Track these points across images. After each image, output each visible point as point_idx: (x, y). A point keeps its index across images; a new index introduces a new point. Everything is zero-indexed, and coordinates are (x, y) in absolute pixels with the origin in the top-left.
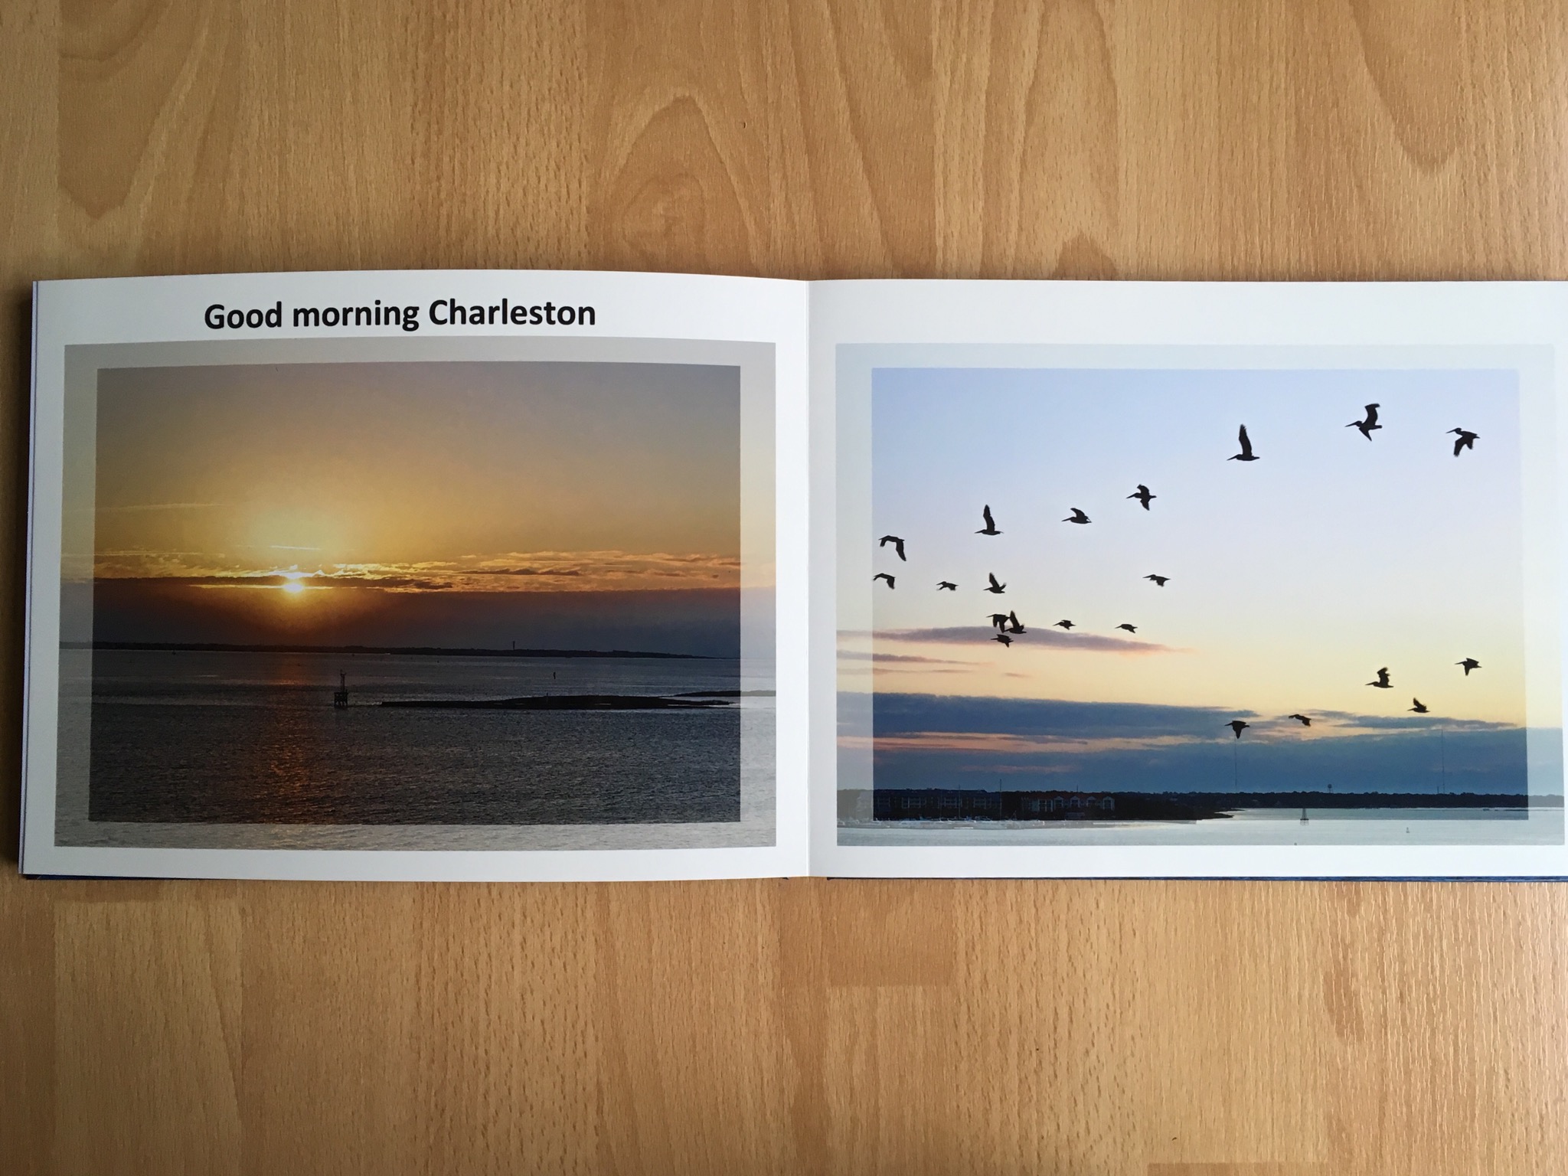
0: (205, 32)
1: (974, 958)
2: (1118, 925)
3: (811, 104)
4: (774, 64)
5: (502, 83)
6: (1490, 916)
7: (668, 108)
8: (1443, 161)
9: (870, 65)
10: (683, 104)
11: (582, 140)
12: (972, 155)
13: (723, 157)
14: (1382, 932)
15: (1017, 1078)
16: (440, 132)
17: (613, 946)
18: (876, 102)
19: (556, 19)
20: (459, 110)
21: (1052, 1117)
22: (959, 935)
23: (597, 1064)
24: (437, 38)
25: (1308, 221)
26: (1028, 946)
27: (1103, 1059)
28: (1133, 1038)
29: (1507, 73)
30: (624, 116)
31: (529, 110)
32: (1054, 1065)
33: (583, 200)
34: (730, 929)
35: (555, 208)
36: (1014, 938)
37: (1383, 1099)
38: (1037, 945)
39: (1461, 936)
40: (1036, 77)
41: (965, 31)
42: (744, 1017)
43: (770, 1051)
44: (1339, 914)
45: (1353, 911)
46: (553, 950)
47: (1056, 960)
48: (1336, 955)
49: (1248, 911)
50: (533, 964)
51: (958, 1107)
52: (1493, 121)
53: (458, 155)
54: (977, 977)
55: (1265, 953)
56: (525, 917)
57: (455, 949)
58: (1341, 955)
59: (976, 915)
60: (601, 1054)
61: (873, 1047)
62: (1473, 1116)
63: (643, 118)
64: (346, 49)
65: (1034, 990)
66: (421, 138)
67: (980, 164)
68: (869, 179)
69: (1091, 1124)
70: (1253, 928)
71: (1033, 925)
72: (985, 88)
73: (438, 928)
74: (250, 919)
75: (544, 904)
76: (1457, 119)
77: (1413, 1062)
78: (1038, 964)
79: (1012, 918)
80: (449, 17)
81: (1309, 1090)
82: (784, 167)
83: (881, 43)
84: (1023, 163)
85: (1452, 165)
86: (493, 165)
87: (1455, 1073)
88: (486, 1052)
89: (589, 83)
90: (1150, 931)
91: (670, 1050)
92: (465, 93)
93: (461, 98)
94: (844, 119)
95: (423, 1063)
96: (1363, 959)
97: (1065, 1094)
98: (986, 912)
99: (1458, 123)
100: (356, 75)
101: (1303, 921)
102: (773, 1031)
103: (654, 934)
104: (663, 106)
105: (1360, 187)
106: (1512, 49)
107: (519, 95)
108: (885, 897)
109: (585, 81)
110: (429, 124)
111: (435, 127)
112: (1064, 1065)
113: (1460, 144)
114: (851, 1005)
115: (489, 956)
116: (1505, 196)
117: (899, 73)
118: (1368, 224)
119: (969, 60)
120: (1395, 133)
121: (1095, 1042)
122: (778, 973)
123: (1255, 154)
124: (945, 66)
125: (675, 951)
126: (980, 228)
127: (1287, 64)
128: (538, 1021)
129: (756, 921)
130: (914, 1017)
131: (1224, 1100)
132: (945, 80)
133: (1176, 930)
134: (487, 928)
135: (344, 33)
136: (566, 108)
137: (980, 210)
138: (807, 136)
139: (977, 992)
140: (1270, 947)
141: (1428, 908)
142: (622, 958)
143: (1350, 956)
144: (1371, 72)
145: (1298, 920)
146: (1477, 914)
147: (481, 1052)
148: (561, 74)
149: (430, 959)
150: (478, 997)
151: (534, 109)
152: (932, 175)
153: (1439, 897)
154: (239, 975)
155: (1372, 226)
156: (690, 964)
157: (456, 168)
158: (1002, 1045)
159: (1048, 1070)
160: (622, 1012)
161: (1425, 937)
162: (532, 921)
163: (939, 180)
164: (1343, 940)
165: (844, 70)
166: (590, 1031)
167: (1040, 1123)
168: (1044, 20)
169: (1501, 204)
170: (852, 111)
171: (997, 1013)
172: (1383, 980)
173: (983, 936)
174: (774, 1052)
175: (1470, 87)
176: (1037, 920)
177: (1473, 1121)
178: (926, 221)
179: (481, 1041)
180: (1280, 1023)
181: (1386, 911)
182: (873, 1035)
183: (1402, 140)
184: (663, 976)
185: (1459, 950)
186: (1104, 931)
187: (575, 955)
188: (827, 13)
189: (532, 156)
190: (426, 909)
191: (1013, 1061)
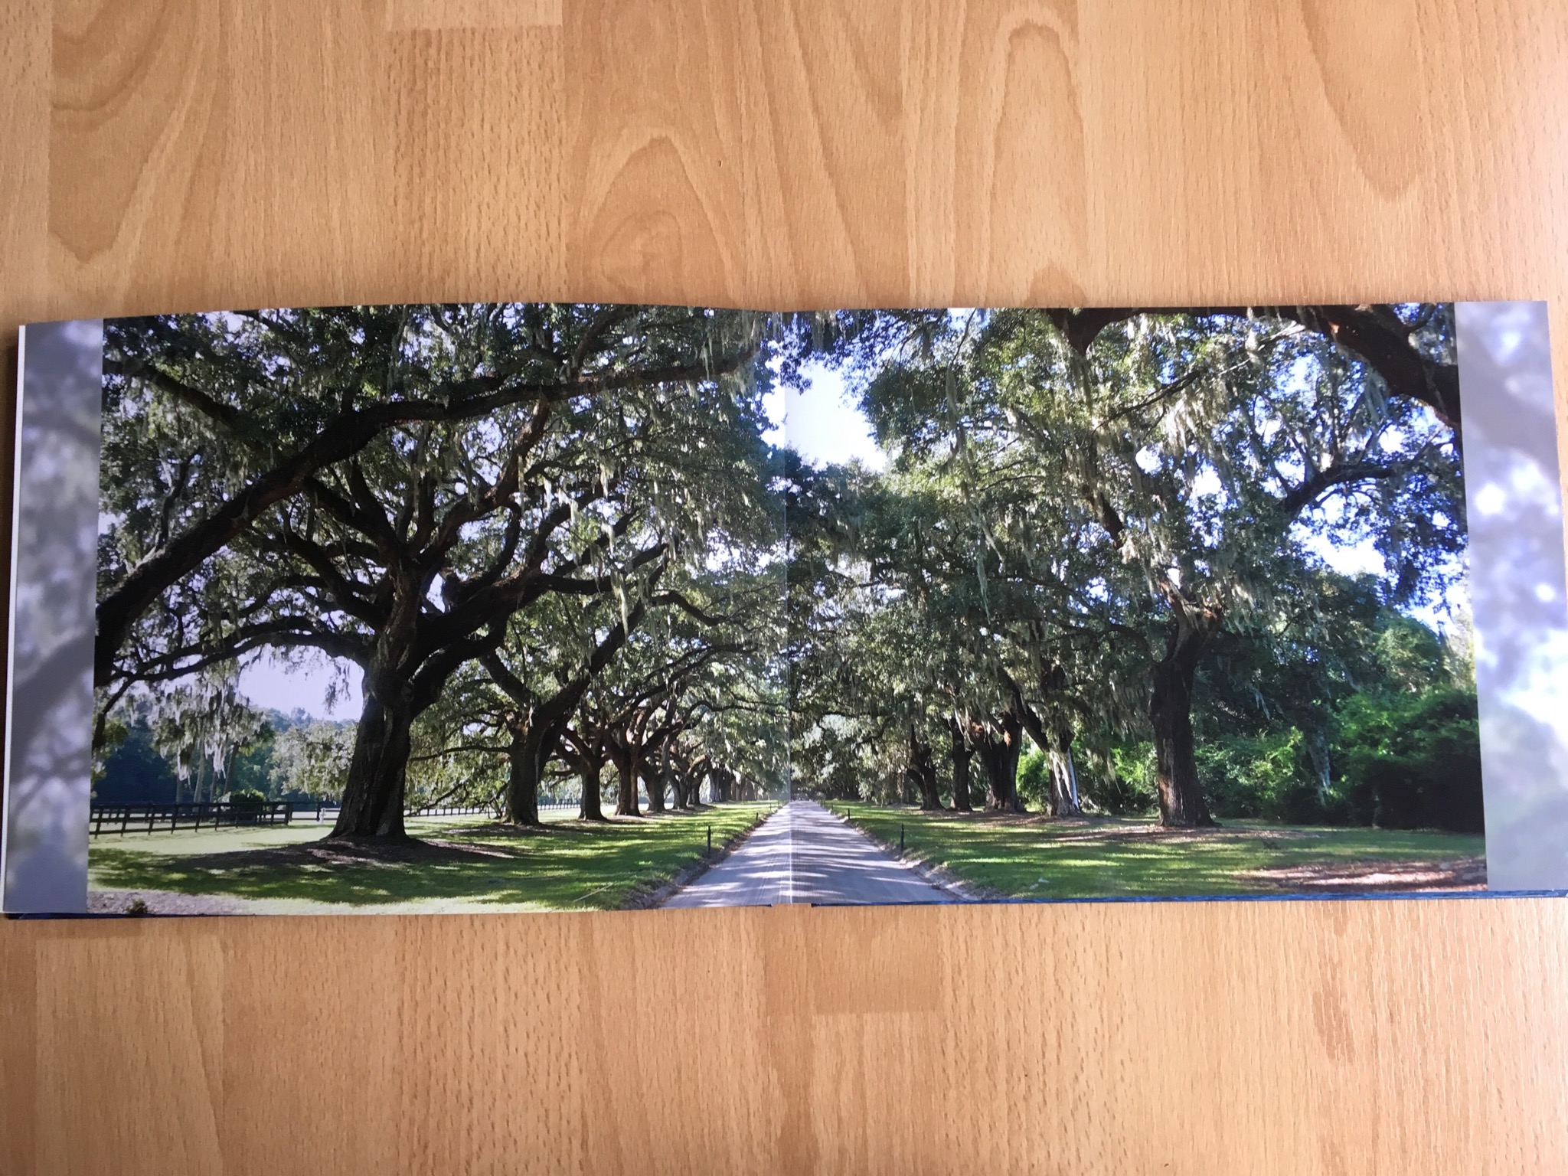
0: (193, 83)
1: (960, 983)
2: (1104, 948)
3: (785, 142)
4: (748, 105)
5: (482, 126)
6: (1477, 933)
7: (644, 149)
8: (1405, 188)
9: (841, 105)
10: (660, 144)
11: (561, 180)
12: (943, 190)
13: (699, 194)
14: (1370, 950)
15: (1006, 1106)
16: (422, 175)
17: (597, 977)
18: (848, 140)
19: (535, 65)
20: (441, 153)
21: (1043, 1143)
22: (945, 960)
23: (582, 1097)
24: (420, 84)
25: (1273, 248)
26: (1014, 970)
27: (1092, 1084)
28: (1122, 1063)
29: (1464, 103)
30: (603, 157)
31: (509, 153)
32: (1043, 1091)
33: (563, 237)
34: (715, 957)
35: (535, 245)
36: (1001, 963)
37: (1376, 1120)
38: (1024, 969)
39: (1449, 954)
40: (1004, 114)
41: (933, 73)
42: (729, 1047)
43: (756, 1081)
44: (1326, 932)
45: (1340, 930)
46: (536, 981)
47: (1042, 984)
48: (1323, 975)
49: (1235, 932)
50: (516, 995)
51: (947, 1135)
52: (1452, 149)
53: (440, 197)
54: (964, 1002)
55: (1254, 974)
56: (508, 947)
57: (438, 982)
58: (1329, 976)
59: (961, 940)
60: (585, 1087)
61: (860, 1076)
62: (1467, 1136)
63: (621, 158)
64: (330, 96)
65: (1021, 1014)
66: (404, 179)
67: (951, 197)
68: (843, 215)
69: (1082, 1151)
70: (1240, 949)
71: (1019, 949)
72: (954, 125)
73: (420, 961)
74: (231, 953)
75: (526, 934)
76: (1417, 147)
77: (1406, 1083)
78: (1025, 988)
79: (998, 942)
80: (430, 64)
81: (1302, 1112)
82: (759, 202)
83: (852, 83)
84: (993, 196)
85: (1414, 192)
86: (474, 205)
87: (1448, 1092)
88: (470, 1087)
89: (568, 126)
90: (1137, 953)
91: (655, 1083)
92: (447, 137)
93: (442, 142)
94: (817, 158)
95: (406, 1099)
96: (1352, 979)
97: (1055, 1121)
98: (971, 936)
99: (1418, 151)
100: (340, 120)
101: (1290, 940)
102: (759, 1061)
103: (638, 964)
104: (640, 147)
105: (1324, 215)
106: (1468, 80)
107: (499, 137)
108: (869, 922)
109: (564, 123)
110: (411, 167)
111: (417, 170)
112: (1053, 1090)
113: (1421, 171)
114: (838, 1034)
115: (472, 988)
116: (1467, 221)
117: (870, 112)
118: (1333, 251)
119: (938, 97)
120: (1356, 162)
121: (1084, 1066)
122: (763, 999)
123: (1220, 184)
124: (915, 105)
125: (659, 979)
126: (953, 260)
127: (1249, 97)
128: (521, 1053)
129: (740, 948)
130: (901, 1045)
131: (1216, 1125)
132: (915, 118)
133: (1163, 952)
134: (470, 959)
135: (328, 82)
136: (545, 149)
137: (952, 241)
138: (781, 174)
139: (964, 1018)
140: (1258, 967)
141: (1415, 926)
142: (606, 988)
143: (1339, 976)
144: (1332, 103)
145: (1286, 940)
146: (1465, 932)
147: (464, 1087)
148: (540, 117)
149: (413, 992)
150: (461, 1029)
151: (513, 151)
152: (904, 209)
153: (1425, 915)
154: (220, 1011)
155: (1336, 253)
156: (674, 994)
157: (438, 209)
158: (990, 1072)
159: (1037, 1097)
160: (606, 1043)
161: (1413, 956)
162: (515, 952)
163: (911, 213)
164: (1331, 959)
165: (816, 109)
166: (574, 1063)
167: (1031, 1149)
168: (1010, 56)
169: (1463, 229)
170: (824, 148)
171: (984, 1038)
172: (1372, 1000)
173: (969, 961)
174: (760, 1082)
175: (1429, 116)
176: (1023, 943)
177: (1467, 1142)
178: (900, 253)
179: (464, 1075)
180: (1270, 1044)
181: (1373, 930)
182: (860, 1063)
183: (1363, 168)
184: (647, 1006)
185: (1448, 968)
186: (1090, 952)
187: (558, 986)
188: (799, 55)
189: (511, 195)
190: (408, 942)
191: (1002, 1087)
